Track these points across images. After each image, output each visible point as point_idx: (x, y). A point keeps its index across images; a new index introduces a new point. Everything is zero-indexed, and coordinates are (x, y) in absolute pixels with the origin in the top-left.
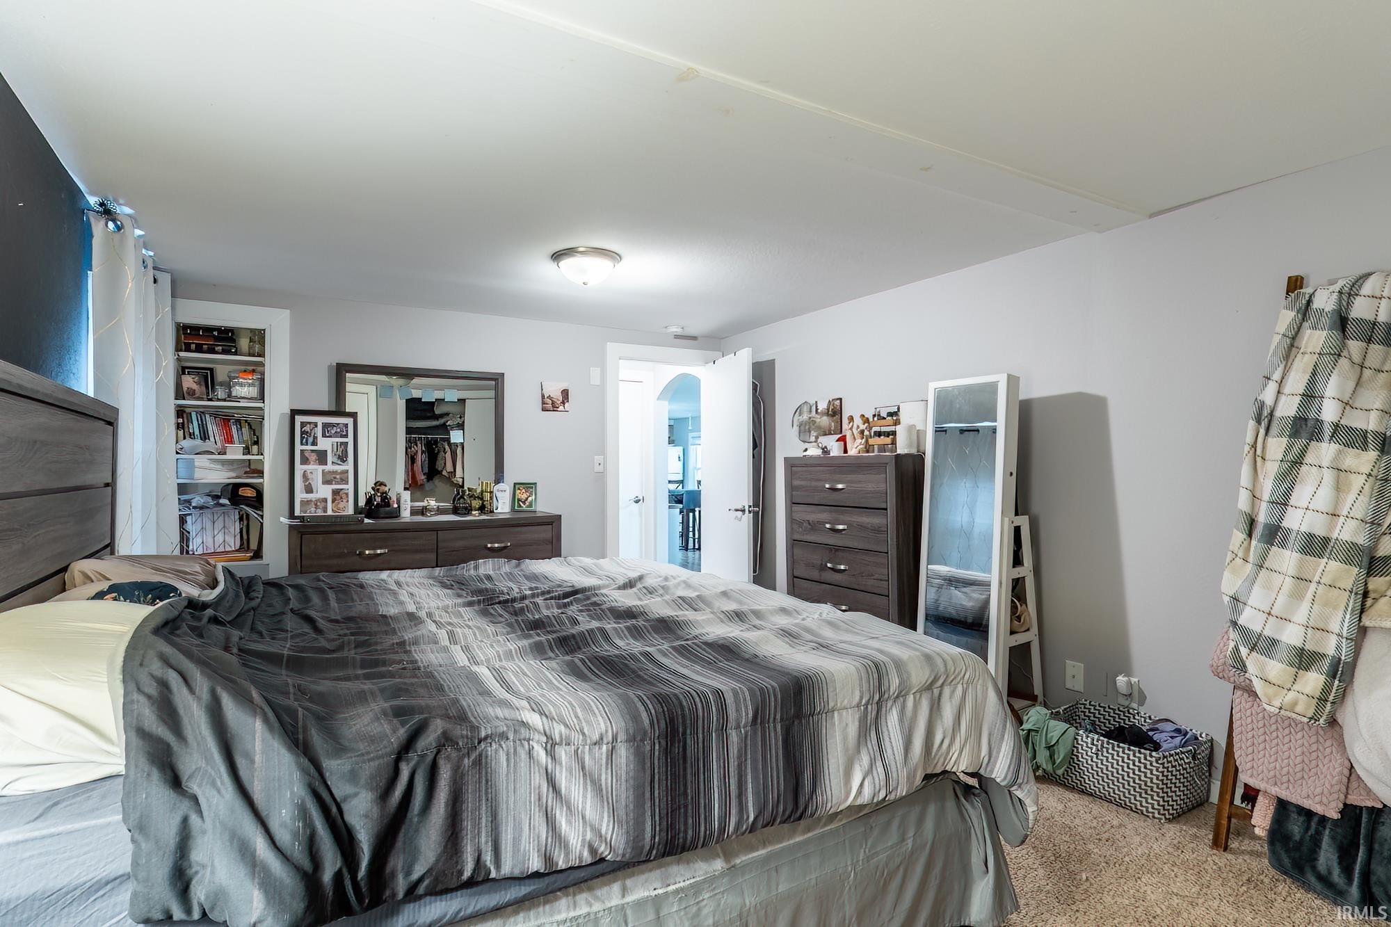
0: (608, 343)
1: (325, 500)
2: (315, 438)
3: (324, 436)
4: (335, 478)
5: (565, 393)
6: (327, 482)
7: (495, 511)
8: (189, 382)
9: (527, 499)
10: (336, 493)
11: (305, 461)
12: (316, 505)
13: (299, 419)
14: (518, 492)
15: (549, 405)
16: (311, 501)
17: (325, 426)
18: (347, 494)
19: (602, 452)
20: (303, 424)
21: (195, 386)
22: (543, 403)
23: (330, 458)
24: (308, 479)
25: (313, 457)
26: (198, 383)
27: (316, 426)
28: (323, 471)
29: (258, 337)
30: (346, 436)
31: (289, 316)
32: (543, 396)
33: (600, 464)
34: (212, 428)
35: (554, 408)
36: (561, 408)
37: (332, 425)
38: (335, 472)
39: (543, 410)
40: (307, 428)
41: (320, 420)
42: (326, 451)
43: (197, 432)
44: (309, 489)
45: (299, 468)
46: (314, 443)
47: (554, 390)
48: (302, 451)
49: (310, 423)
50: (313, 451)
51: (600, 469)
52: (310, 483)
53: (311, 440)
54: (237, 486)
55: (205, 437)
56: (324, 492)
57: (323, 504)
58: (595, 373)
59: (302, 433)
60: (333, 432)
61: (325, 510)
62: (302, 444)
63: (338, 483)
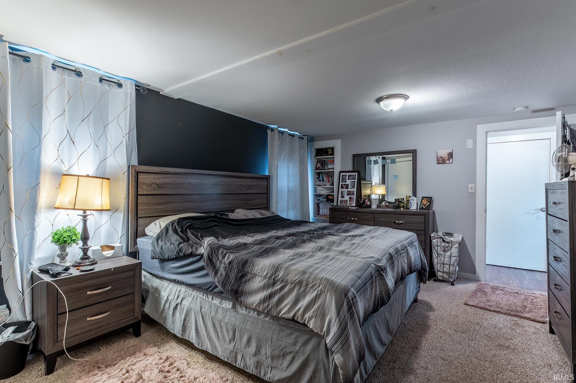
0: (478, 125)
1: (347, 201)
2: (346, 180)
3: (348, 179)
4: (350, 193)
5: (451, 155)
6: (348, 195)
7: (410, 208)
8: (319, 165)
9: (426, 204)
10: (350, 198)
11: (342, 188)
12: (344, 202)
13: (342, 174)
14: (423, 201)
15: (441, 161)
16: (343, 201)
17: (349, 176)
18: (354, 199)
19: (474, 181)
20: (343, 176)
21: (320, 166)
22: (438, 160)
23: (349, 187)
24: (342, 194)
25: (345, 186)
26: (321, 165)
27: (346, 176)
28: (347, 191)
29: (333, 149)
30: (355, 179)
31: (341, 142)
32: (437, 157)
33: (472, 188)
34: (325, 178)
35: (444, 162)
36: (448, 162)
37: (351, 176)
38: (350, 191)
39: (438, 164)
40: (344, 177)
41: (348, 174)
42: (348, 184)
43: (321, 180)
44: (343, 197)
45: (340, 190)
46: (345, 182)
47: (443, 153)
48: (342, 184)
49: (344, 175)
50: (345, 184)
51: (473, 191)
52: (343, 195)
53: (344, 181)
54: (328, 195)
55: (323, 181)
56: (347, 198)
57: (346, 202)
58: (470, 143)
59: (342, 178)
60: (351, 178)
61: (347, 204)
62: (342, 182)
63: (351, 195)
